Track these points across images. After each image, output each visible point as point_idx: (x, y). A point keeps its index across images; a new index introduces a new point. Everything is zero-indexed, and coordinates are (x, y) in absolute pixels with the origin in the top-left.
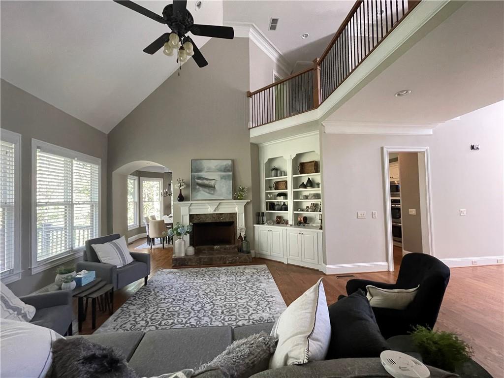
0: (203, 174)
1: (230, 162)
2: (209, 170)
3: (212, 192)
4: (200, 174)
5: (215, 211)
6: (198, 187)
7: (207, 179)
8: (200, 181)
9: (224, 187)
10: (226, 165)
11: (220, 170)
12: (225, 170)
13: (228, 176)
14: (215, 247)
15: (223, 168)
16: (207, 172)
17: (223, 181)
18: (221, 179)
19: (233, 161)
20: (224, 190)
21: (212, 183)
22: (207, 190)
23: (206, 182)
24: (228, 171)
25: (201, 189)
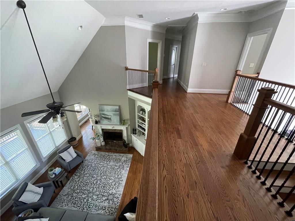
0: (105, 113)
1: (118, 107)
2: (108, 111)
3: (110, 121)
4: (103, 112)
5: (112, 128)
6: (103, 118)
7: (107, 115)
8: (104, 116)
9: (116, 119)
10: (116, 109)
11: (113, 111)
12: (116, 111)
13: (117, 114)
14: (114, 141)
15: (114, 110)
16: (107, 111)
17: (115, 116)
18: (114, 115)
19: (120, 106)
20: (115, 120)
21: (109, 117)
22: (107, 120)
23: (106, 116)
24: (117, 111)
25: (104, 119)
